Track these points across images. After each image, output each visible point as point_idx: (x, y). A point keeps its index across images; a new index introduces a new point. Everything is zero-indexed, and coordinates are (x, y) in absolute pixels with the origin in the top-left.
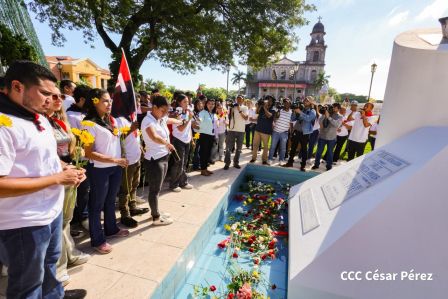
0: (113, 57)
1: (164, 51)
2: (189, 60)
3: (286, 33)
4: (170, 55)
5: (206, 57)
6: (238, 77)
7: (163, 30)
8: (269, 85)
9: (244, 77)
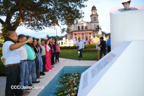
0: (2, 26)
1: (27, 22)
2: (39, 25)
3: (79, 11)
4: (30, 24)
5: (46, 23)
6: (63, 30)
7: (26, 13)
8: (77, 33)
9: (66, 30)
